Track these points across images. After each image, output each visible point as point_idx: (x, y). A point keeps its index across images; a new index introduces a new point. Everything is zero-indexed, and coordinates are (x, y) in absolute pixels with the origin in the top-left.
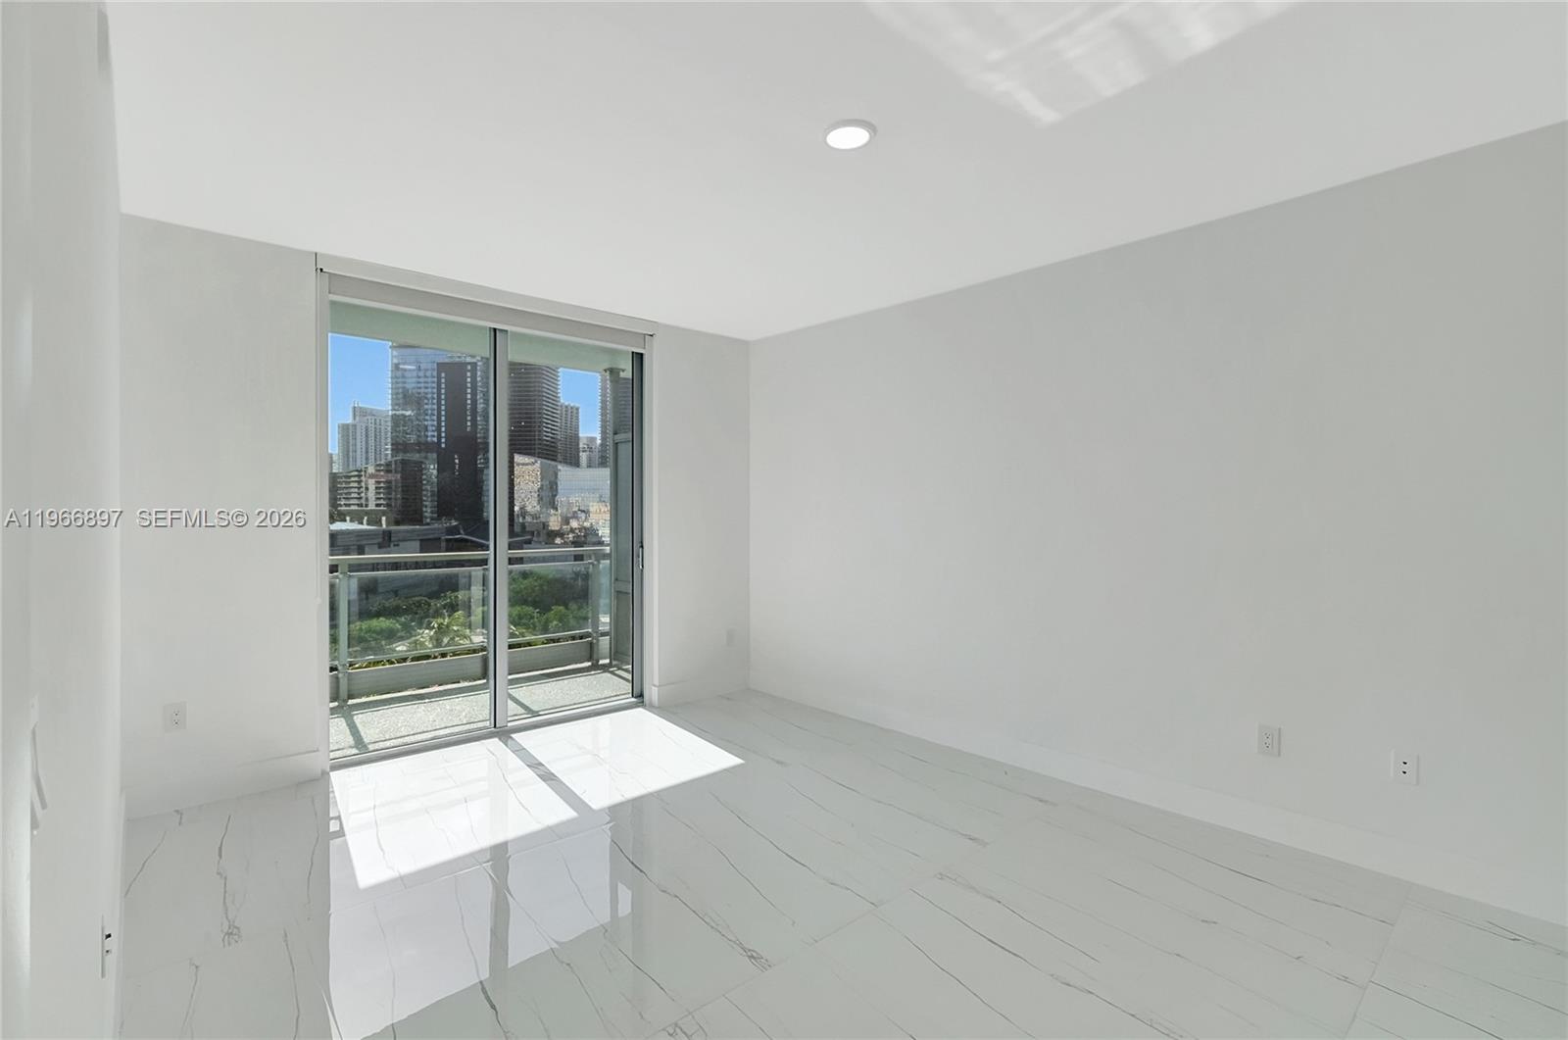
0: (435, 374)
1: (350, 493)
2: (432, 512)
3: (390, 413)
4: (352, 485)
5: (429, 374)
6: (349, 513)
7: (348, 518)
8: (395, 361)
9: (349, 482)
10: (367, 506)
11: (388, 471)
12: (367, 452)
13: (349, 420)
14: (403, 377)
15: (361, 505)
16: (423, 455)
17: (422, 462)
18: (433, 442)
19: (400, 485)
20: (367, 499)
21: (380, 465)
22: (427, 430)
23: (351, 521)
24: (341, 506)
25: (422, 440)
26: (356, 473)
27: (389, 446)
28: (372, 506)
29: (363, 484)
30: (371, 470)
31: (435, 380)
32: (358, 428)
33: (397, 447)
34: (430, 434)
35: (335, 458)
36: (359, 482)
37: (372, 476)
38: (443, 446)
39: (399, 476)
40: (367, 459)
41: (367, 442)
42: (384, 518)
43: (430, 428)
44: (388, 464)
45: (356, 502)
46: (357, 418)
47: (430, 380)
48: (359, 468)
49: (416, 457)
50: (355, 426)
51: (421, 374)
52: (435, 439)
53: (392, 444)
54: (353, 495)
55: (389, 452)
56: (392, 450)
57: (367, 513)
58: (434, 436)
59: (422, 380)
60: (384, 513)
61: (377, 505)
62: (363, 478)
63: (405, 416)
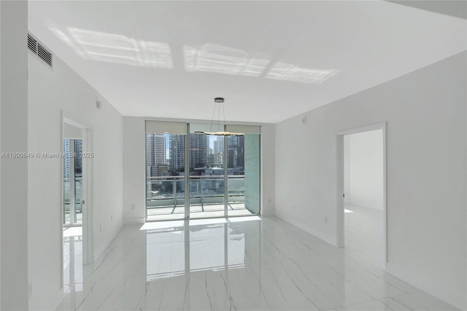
1: (217, 160)
2: (236, 165)
6: (217, 165)
9: (216, 157)
10: (220, 163)
12: (220, 148)
16: (234, 148)
17: (233, 151)
18: (236, 145)
20: (220, 161)
22: (235, 142)
23: (217, 167)
24: (214, 163)
25: (233, 144)
26: (218, 154)
29: (220, 157)
30: (222, 153)
32: (218, 142)
35: (213, 150)
36: (219, 156)
37: (222, 155)
38: (239, 146)
39: (228, 155)
40: (220, 150)
41: (220, 146)
43: (235, 141)
44: (225, 152)
45: (218, 162)
48: (218, 152)
49: (232, 149)
50: (217, 141)
52: (237, 144)
57: (221, 165)
58: (236, 143)
61: (223, 163)
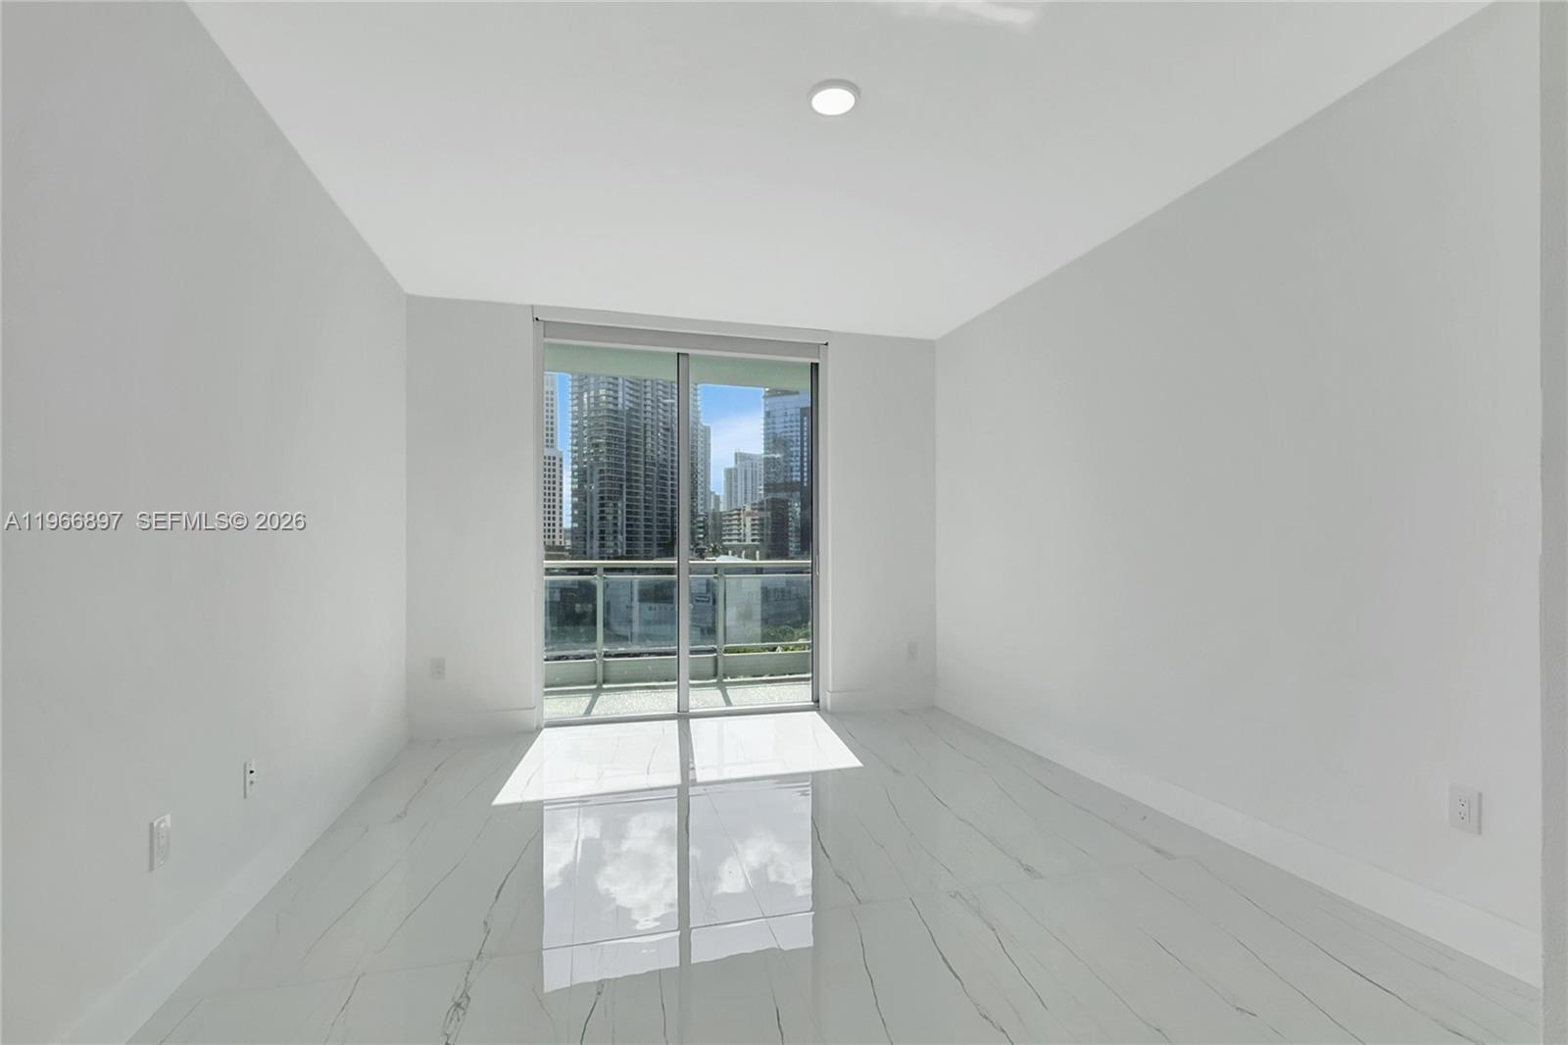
0: (799, 418)
1: (732, 530)
2: (796, 547)
3: (763, 456)
4: (734, 522)
5: (793, 419)
6: (732, 547)
7: (730, 552)
8: (767, 409)
9: (730, 521)
10: (745, 541)
11: (761, 509)
12: (746, 493)
13: (732, 465)
14: (773, 423)
15: (739, 540)
16: (789, 493)
17: (788, 501)
18: (797, 482)
19: (770, 521)
20: (745, 535)
21: (755, 504)
22: (792, 471)
23: (733, 554)
24: (725, 540)
25: (788, 480)
26: (736, 512)
27: (762, 487)
28: (748, 542)
29: (742, 522)
30: (748, 509)
31: (799, 424)
32: (739, 471)
33: (769, 487)
34: (794, 474)
35: (721, 499)
36: (739, 520)
37: (749, 514)
38: (805, 485)
39: (769, 513)
40: (746, 499)
41: (746, 485)
42: (758, 552)
43: (794, 469)
44: (761, 503)
45: (736, 537)
46: (739, 462)
47: (795, 424)
48: (740, 506)
49: (782, 495)
50: (736, 470)
51: (788, 419)
52: (799, 479)
53: (765, 485)
54: (734, 532)
55: (762, 492)
56: (765, 490)
57: (746, 548)
58: (797, 476)
59: (787, 425)
60: (757, 547)
61: (753, 540)
62: (742, 516)
63: (774, 458)
